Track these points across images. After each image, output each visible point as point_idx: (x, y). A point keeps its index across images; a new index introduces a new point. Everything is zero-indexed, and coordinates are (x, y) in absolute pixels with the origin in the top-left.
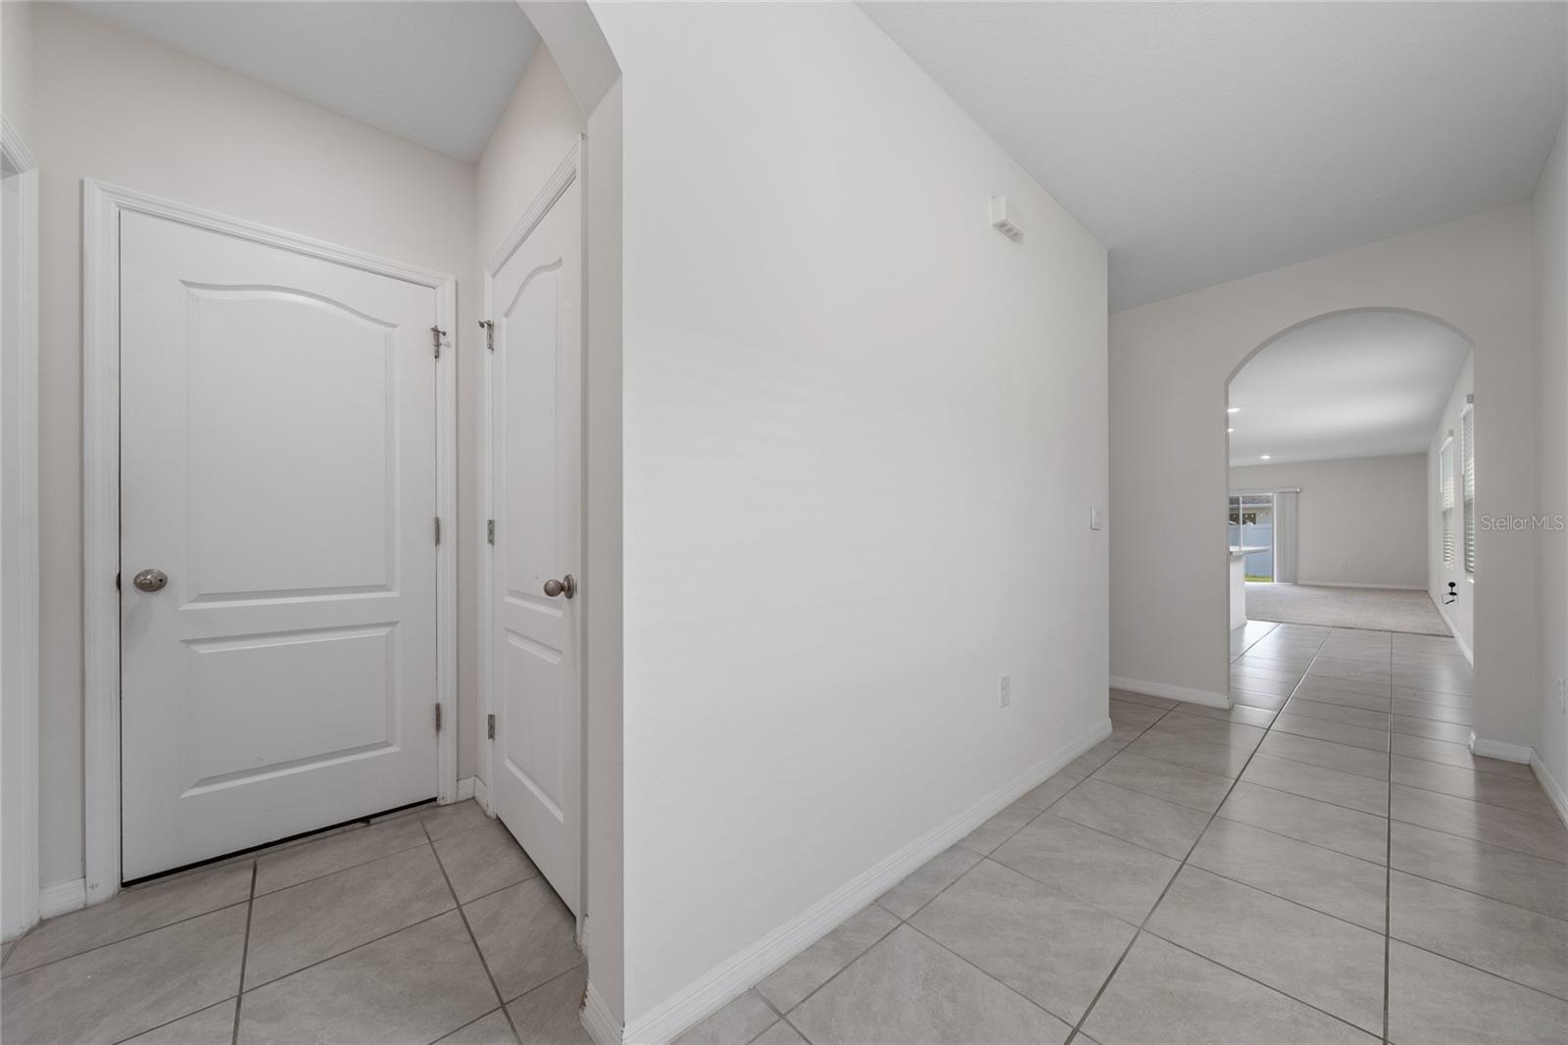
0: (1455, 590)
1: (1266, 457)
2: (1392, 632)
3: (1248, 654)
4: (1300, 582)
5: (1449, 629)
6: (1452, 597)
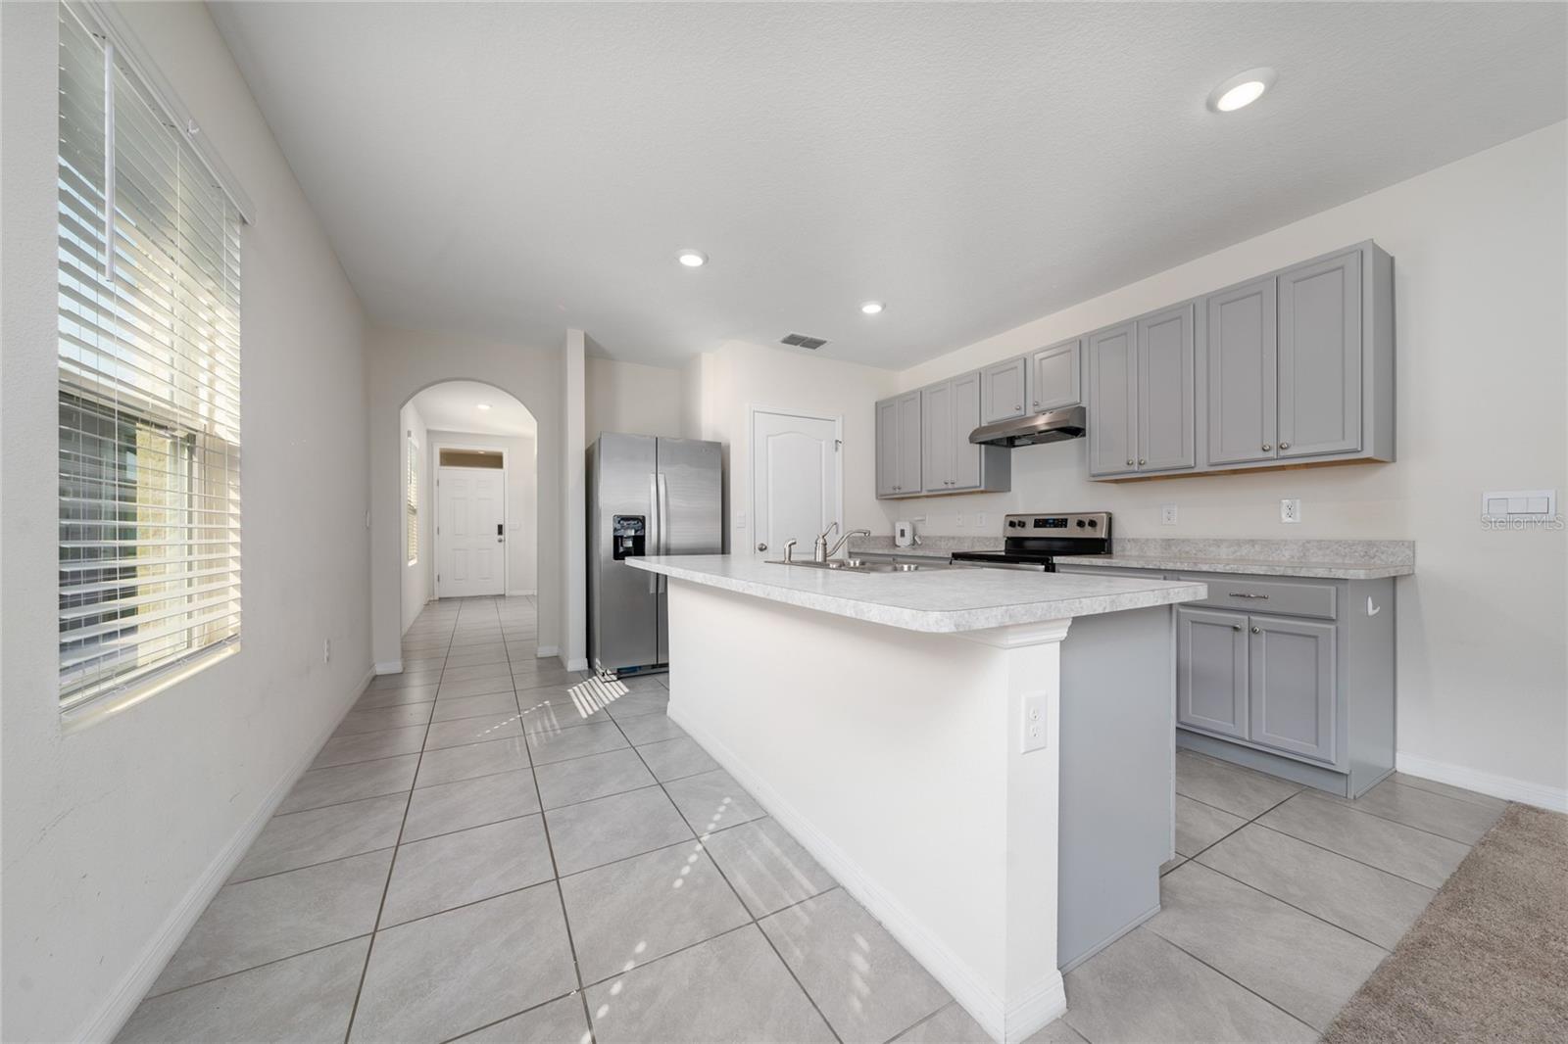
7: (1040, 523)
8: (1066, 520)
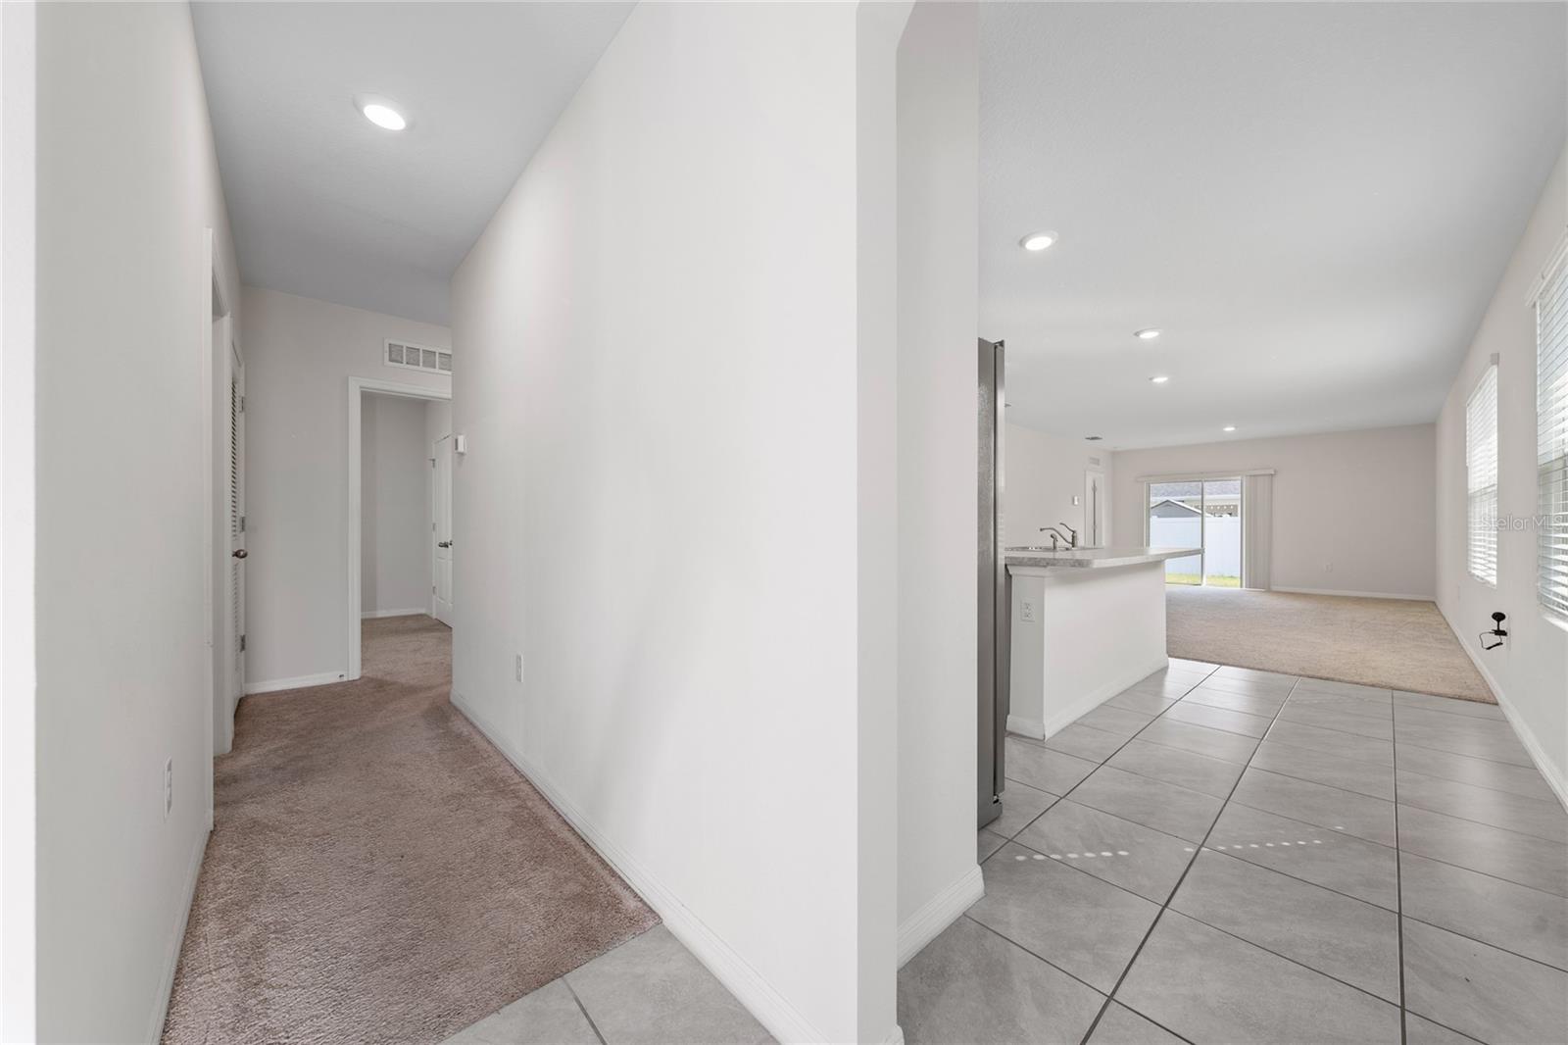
0: (1503, 625)
1: (1229, 429)
2: (1393, 689)
3: (1172, 714)
4: (1274, 588)
5: (1490, 691)
6: (1497, 639)
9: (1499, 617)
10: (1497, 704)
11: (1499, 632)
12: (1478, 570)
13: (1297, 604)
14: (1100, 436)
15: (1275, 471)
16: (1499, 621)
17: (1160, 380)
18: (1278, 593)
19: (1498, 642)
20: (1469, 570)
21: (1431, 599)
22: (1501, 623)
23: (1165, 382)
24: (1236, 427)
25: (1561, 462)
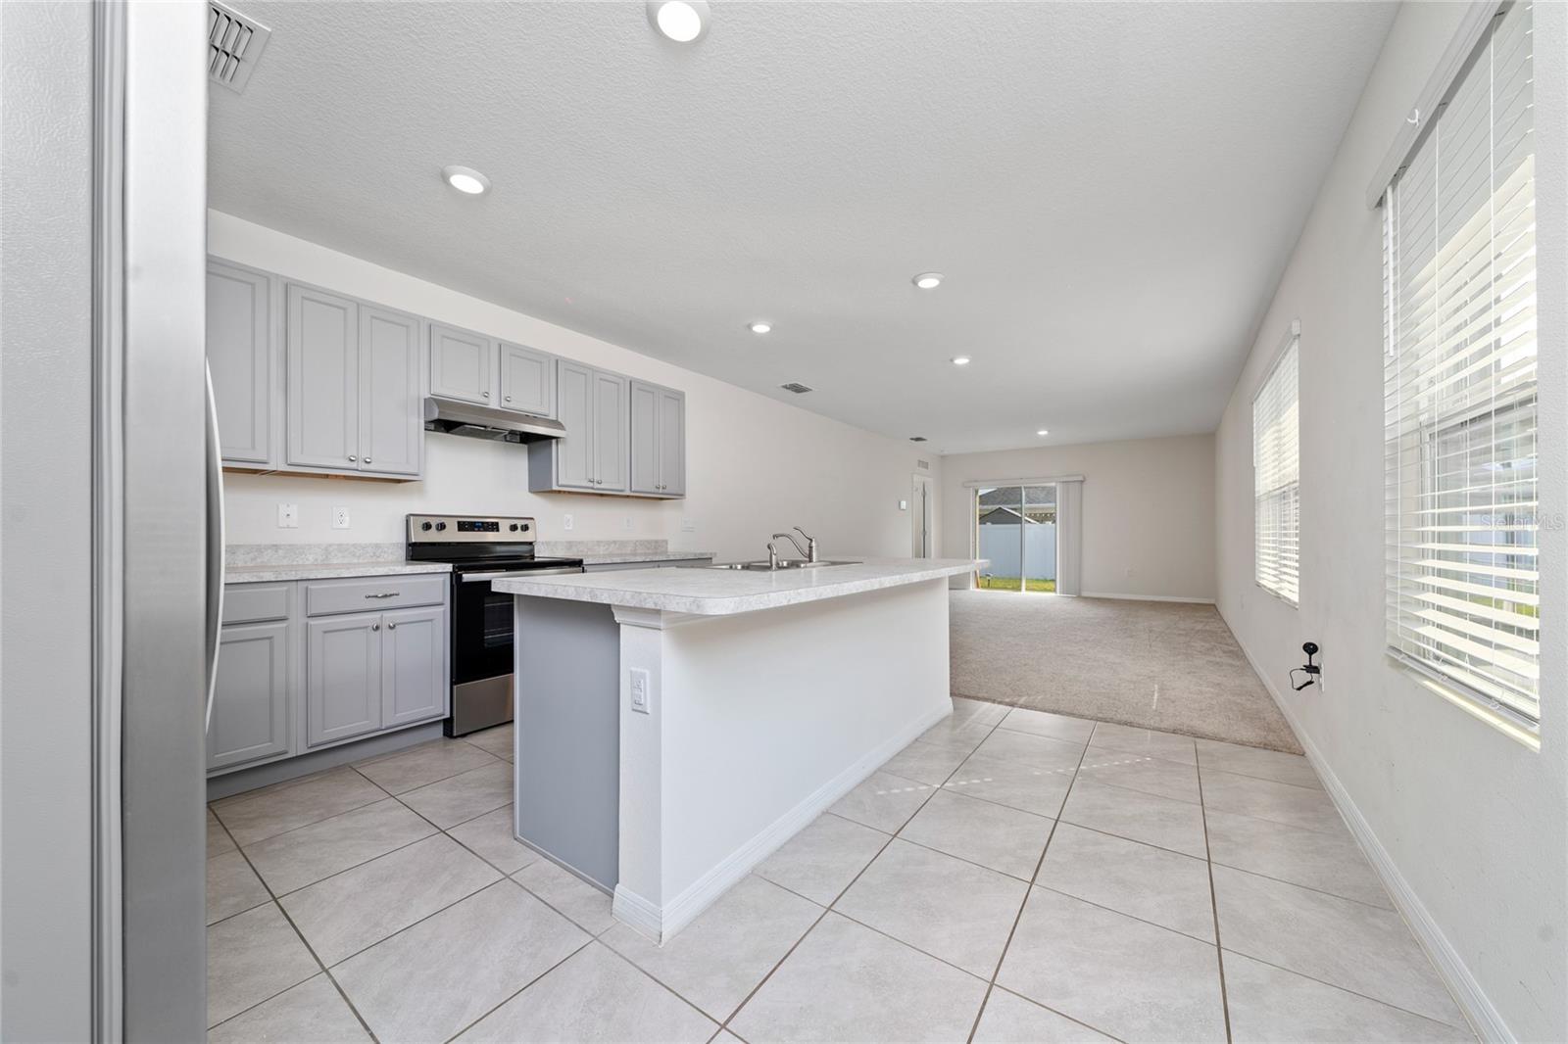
0: (1316, 660)
1: (1043, 433)
2: (1194, 735)
4: (1082, 593)
6: (1308, 677)
7: (463, 526)
8: (497, 524)
9: (1311, 649)
10: (1303, 755)
11: (1312, 669)
12: (1267, 579)
13: (1101, 612)
14: (924, 437)
15: (1084, 478)
16: (1310, 654)
17: (961, 361)
18: (1086, 599)
19: (1309, 680)
20: (1257, 579)
21: (1212, 601)
22: (1313, 656)
23: (966, 365)
24: (1049, 431)
25: (1416, 436)
